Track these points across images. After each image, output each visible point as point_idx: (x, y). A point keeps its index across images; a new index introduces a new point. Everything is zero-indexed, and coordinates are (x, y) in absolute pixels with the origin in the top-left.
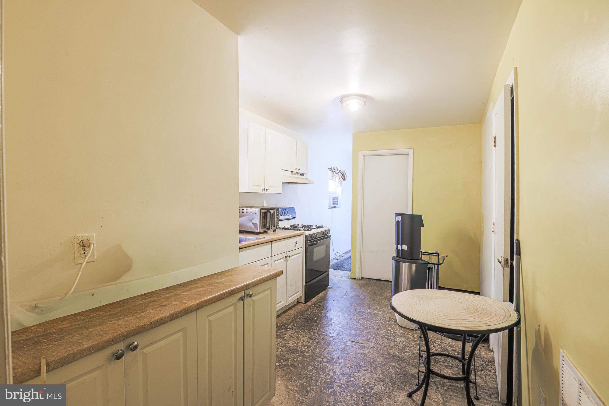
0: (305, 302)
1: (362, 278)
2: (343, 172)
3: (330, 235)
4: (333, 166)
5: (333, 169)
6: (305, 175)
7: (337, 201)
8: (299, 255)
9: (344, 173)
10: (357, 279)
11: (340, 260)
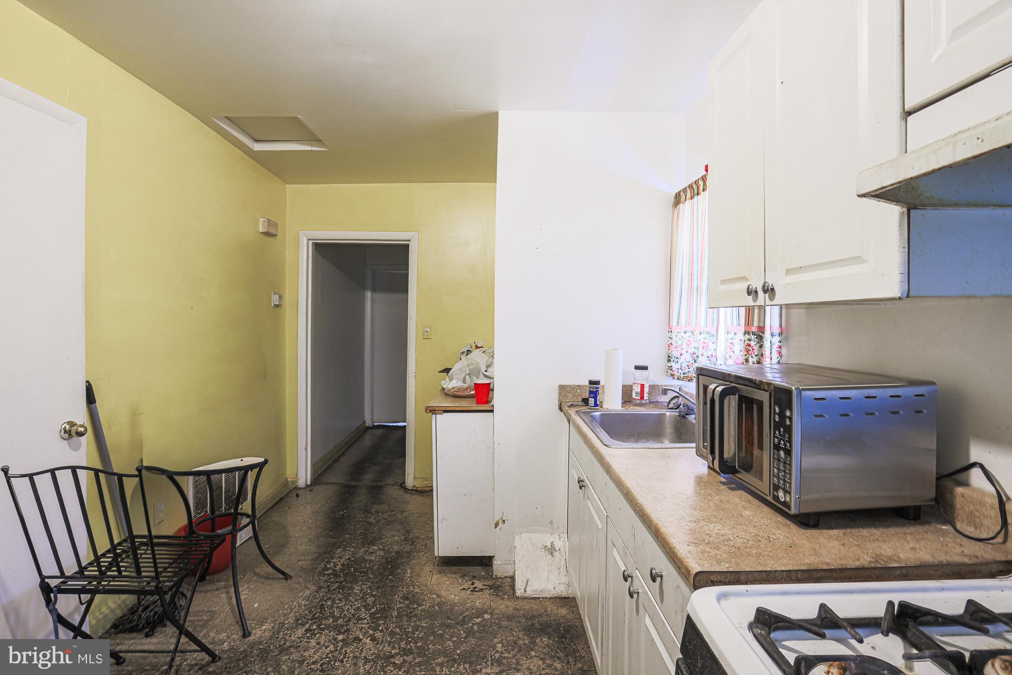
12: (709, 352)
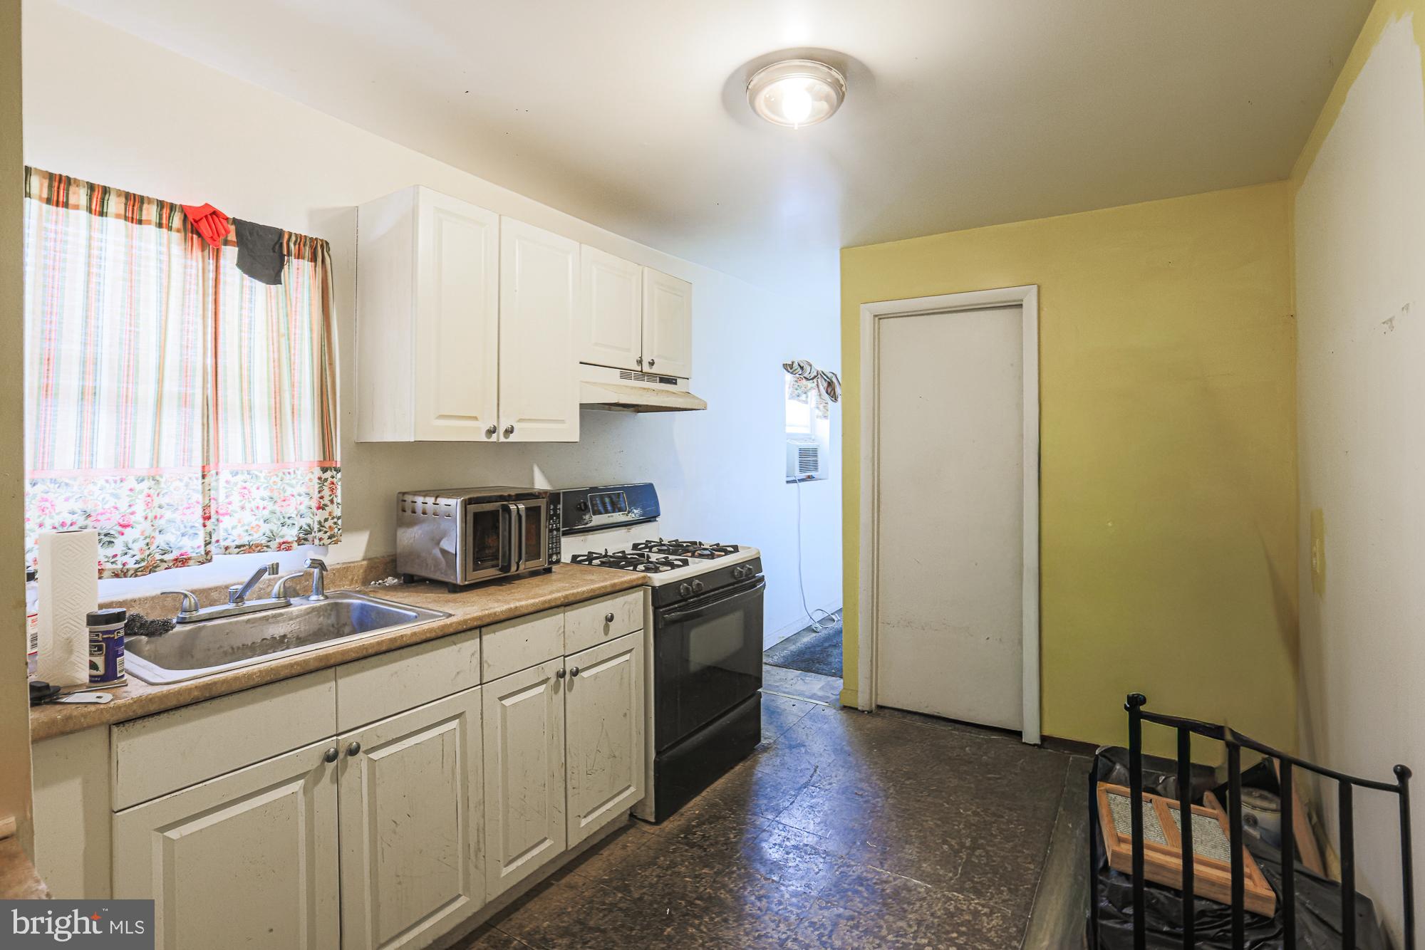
0: (656, 818)
1: (880, 707)
2: (830, 375)
3: (761, 574)
4: (798, 358)
5: (796, 366)
6: (679, 380)
7: (816, 462)
8: (627, 657)
9: (834, 380)
10: (863, 711)
11: (824, 633)
12: (252, 502)
